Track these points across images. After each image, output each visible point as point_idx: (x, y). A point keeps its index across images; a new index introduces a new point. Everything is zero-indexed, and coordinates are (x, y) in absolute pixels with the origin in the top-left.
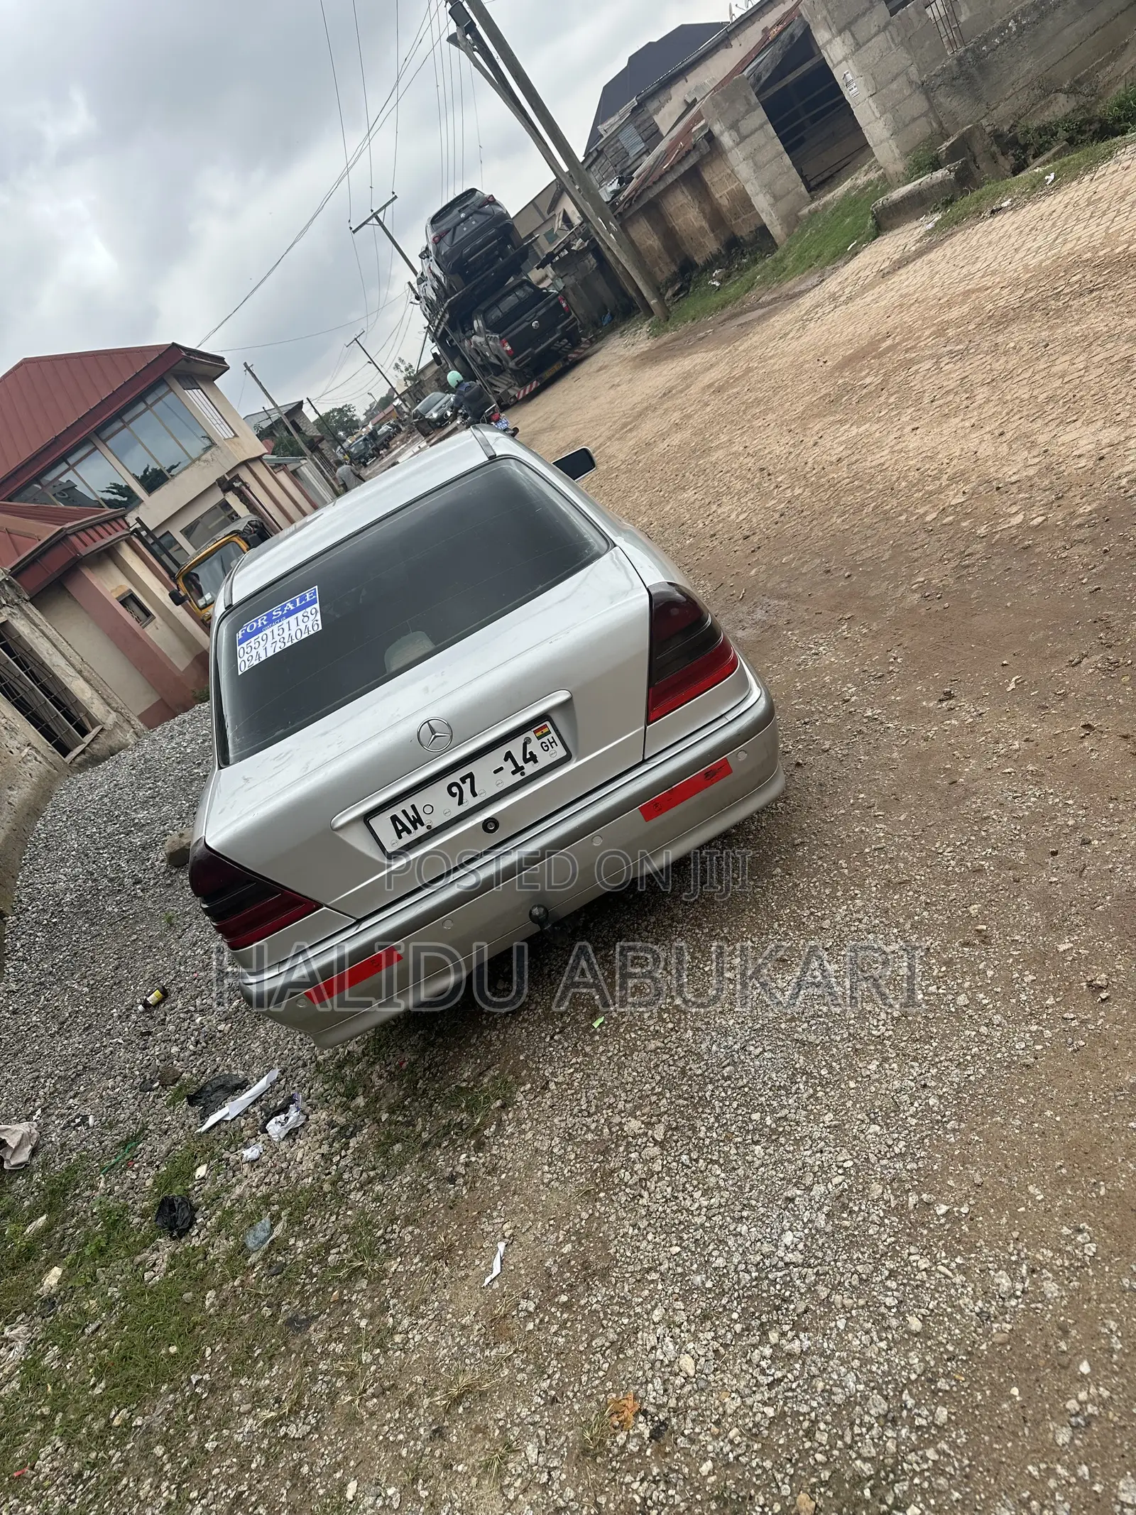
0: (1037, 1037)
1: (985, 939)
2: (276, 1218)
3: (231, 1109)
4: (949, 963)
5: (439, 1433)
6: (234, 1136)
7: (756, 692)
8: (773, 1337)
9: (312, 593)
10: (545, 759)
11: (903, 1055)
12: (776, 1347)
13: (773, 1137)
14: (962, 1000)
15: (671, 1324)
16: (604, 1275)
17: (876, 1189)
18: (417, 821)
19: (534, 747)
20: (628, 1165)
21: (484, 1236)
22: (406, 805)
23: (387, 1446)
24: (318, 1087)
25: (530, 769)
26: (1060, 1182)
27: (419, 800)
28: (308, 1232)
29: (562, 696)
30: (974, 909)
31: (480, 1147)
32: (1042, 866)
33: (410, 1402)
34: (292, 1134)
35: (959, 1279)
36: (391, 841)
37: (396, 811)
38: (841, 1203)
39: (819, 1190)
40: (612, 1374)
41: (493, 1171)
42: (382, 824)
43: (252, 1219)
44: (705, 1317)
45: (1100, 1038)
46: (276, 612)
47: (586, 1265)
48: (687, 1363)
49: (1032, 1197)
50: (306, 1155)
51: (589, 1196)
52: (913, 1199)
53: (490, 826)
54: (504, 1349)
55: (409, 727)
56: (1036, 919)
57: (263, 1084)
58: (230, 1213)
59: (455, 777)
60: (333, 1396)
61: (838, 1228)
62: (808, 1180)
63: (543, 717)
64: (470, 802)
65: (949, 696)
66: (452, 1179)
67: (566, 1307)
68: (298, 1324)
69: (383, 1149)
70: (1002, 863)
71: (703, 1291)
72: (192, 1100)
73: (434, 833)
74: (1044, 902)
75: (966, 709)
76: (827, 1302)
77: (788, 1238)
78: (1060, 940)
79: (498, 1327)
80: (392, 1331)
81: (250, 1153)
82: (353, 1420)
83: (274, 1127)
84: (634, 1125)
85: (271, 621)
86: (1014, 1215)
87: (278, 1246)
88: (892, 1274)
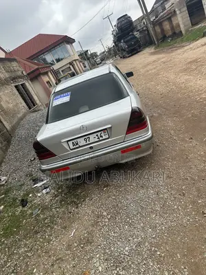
0: (188, 220)
1: (184, 195)
2: (39, 209)
3: (38, 185)
4: (175, 198)
5: (53, 265)
6: (38, 190)
7: (150, 132)
8: (118, 269)
9: (69, 93)
10: (104, 137)
11: (160, 215)
12: (118, 272)
13: (130, 225)
14: (176, 207)
15: (100, 259)
16: (91, 243)
17: (147, 244)
18: (77, 144)
19: (103, 135)
20: (101, 222)
21: (72, 227)
22: (76, 140)
23: (43, 264)
24: (54, 185)
25: (101, 139)
26: (184, 255)
27: (78, 140)
28: (44, 214)
29: (110, 126)
30: (183, 187)
31: (77, 208)
32: (200, 182)
33: (50, 256)
34: (47, 193)
35: (158, 270)
36: (72, 147)
37: (73, 141)
38: (139, 244)
39: (136, 240)
40: (86, 265)
41: (78, 213)
42: (70, 143)
43: (36, 208)
44: (106, 260)
45: (201, 225)
46: (62, 95)
47: (88, 240)
48: (100, 268)
49: (177, 256)
50: (48, 198)
51: (93, 226)
52: (153, 249)
53: (91, 148)
54: (69, 252)
55: (78, 126)
56: (196, 193)
57: (45, 181)
58: (32, 205)
59: (86, 137)
60: (38, 250)
61: (137, 250)
62: (134, 237)
63: (106, 129)
64: (88, 142)
65: (191, 138)
66: (70, 213)
67: (82, 248)
68: (37, 232)
69: (61, 202)
70: (192, 179)
71: (108, 254)
72: (33, 181)
73: (80, 147)
74: (198, 190)
75: (194, 142)
76: (130, 266)
77: (127, 248)
78: (199, 200)
79: (69, 247)
80: (51, 240)
81: (39, 195)
82: (39, 256)
83: (44, 191)
84: (105, 214)
85: (61, 97)
86: (173, 259)
87: (38, 215)
88: (145, 264)
